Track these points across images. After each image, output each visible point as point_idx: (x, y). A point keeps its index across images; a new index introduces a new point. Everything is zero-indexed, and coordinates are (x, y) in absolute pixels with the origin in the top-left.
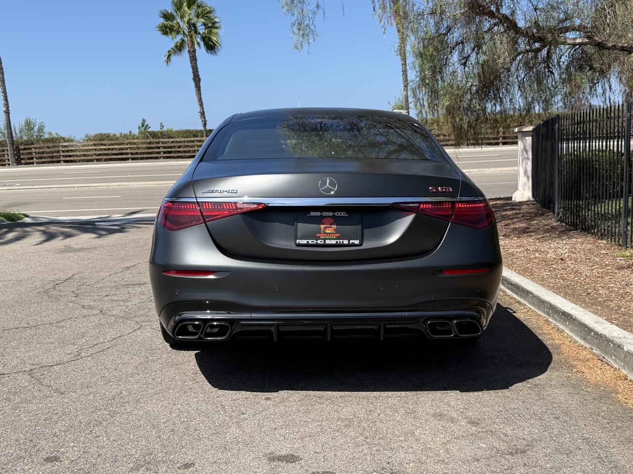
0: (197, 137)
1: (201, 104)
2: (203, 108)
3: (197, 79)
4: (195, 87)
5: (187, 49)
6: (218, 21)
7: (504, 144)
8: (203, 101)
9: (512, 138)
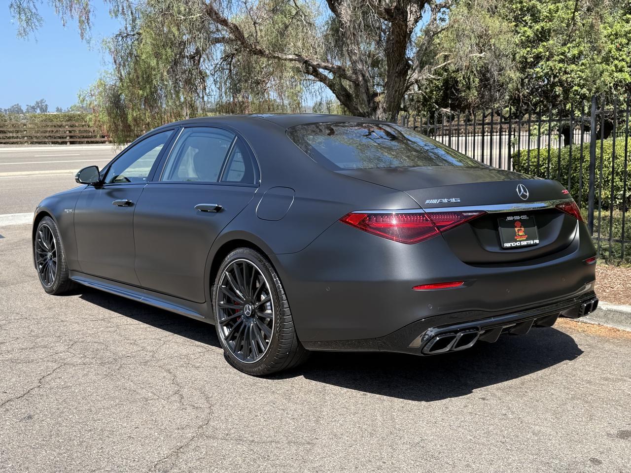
7: (72, 143)
9: (79, 138)
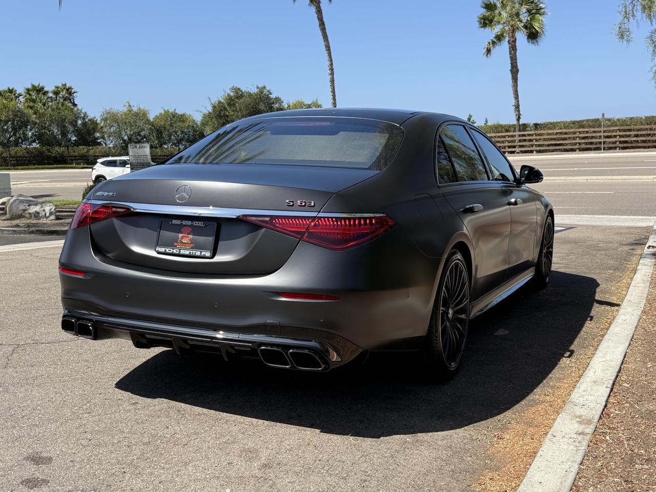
0: (510, 132)
1: (517, 97)
2: (518, 101)
3: (515, 71)
4: (512, 79)
5: (507, 39)
6: (543, 7)
8: (519, 94)
